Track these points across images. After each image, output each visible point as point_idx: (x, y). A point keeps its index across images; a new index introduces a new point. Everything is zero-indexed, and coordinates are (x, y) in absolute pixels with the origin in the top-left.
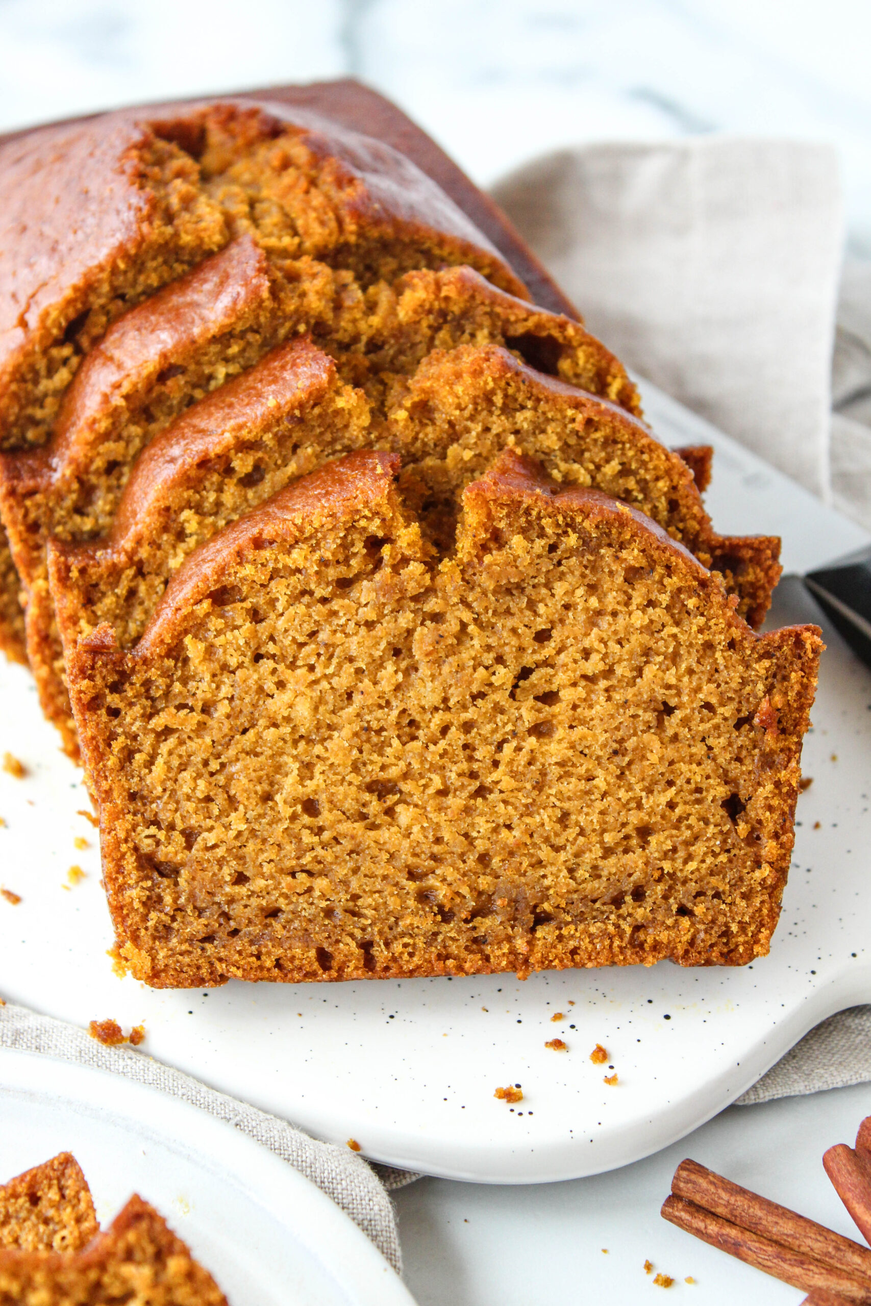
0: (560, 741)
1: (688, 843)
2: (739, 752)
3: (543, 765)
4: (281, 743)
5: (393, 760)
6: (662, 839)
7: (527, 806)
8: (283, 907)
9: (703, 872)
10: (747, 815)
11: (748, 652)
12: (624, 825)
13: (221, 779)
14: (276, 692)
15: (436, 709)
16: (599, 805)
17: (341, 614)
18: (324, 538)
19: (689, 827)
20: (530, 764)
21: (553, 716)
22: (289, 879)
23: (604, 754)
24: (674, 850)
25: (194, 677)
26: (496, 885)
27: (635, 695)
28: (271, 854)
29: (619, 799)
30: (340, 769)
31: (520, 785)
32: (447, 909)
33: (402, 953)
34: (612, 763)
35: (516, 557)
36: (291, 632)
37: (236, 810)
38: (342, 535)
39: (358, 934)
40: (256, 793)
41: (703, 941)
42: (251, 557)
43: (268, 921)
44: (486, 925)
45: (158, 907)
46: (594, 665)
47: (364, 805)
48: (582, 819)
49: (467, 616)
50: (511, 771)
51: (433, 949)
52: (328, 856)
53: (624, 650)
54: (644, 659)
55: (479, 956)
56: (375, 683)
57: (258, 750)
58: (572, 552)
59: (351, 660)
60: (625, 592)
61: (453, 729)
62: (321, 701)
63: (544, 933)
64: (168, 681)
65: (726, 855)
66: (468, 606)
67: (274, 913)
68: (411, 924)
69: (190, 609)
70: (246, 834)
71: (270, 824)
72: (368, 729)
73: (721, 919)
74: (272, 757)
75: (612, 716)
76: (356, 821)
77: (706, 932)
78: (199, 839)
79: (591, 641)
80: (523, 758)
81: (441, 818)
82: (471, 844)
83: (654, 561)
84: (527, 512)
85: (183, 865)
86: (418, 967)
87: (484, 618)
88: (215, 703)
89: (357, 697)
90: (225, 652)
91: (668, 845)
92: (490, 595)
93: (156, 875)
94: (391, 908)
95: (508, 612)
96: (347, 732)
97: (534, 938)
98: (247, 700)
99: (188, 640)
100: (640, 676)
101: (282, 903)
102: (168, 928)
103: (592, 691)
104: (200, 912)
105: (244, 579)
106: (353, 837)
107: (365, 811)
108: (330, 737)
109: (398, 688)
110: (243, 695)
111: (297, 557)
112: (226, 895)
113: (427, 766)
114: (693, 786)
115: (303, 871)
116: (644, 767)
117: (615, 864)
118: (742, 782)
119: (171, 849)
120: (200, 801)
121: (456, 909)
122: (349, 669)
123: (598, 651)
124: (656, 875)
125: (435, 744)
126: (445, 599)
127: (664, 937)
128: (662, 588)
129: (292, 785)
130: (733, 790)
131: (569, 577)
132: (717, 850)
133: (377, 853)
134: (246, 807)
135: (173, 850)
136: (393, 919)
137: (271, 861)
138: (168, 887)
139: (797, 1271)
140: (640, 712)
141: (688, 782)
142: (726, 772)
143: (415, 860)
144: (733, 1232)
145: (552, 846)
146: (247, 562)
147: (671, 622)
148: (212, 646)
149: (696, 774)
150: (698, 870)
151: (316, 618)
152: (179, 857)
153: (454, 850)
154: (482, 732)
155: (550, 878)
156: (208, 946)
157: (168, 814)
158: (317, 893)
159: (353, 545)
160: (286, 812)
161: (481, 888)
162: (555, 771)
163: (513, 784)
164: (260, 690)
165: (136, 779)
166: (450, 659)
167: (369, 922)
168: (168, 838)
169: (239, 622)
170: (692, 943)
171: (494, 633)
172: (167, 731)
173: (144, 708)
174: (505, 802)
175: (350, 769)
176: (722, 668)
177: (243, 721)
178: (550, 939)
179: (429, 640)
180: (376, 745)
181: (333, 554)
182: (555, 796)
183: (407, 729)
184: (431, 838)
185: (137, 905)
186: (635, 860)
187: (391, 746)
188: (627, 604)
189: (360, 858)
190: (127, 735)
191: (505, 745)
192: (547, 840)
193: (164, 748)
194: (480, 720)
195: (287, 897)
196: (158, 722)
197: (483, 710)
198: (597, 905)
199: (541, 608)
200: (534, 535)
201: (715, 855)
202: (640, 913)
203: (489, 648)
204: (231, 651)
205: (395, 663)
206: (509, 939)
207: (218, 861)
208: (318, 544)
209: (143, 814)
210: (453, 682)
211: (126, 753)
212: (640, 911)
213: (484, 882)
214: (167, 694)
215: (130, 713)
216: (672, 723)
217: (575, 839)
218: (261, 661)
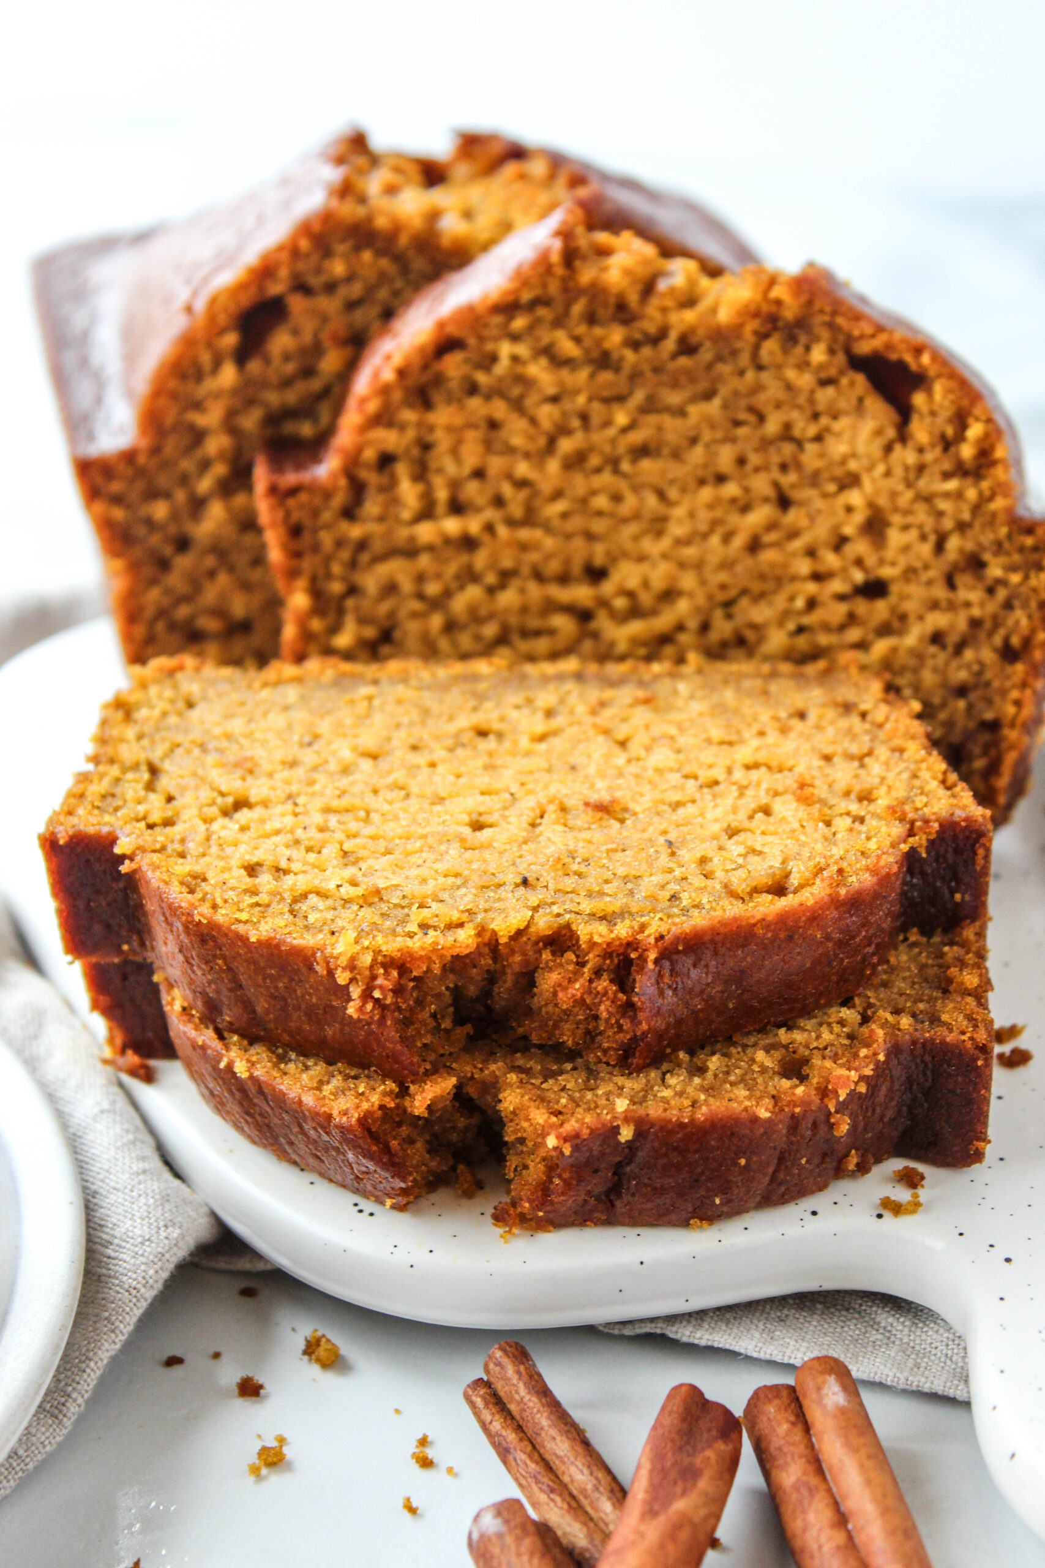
139: (543, 1497)
144: (511, 1436)
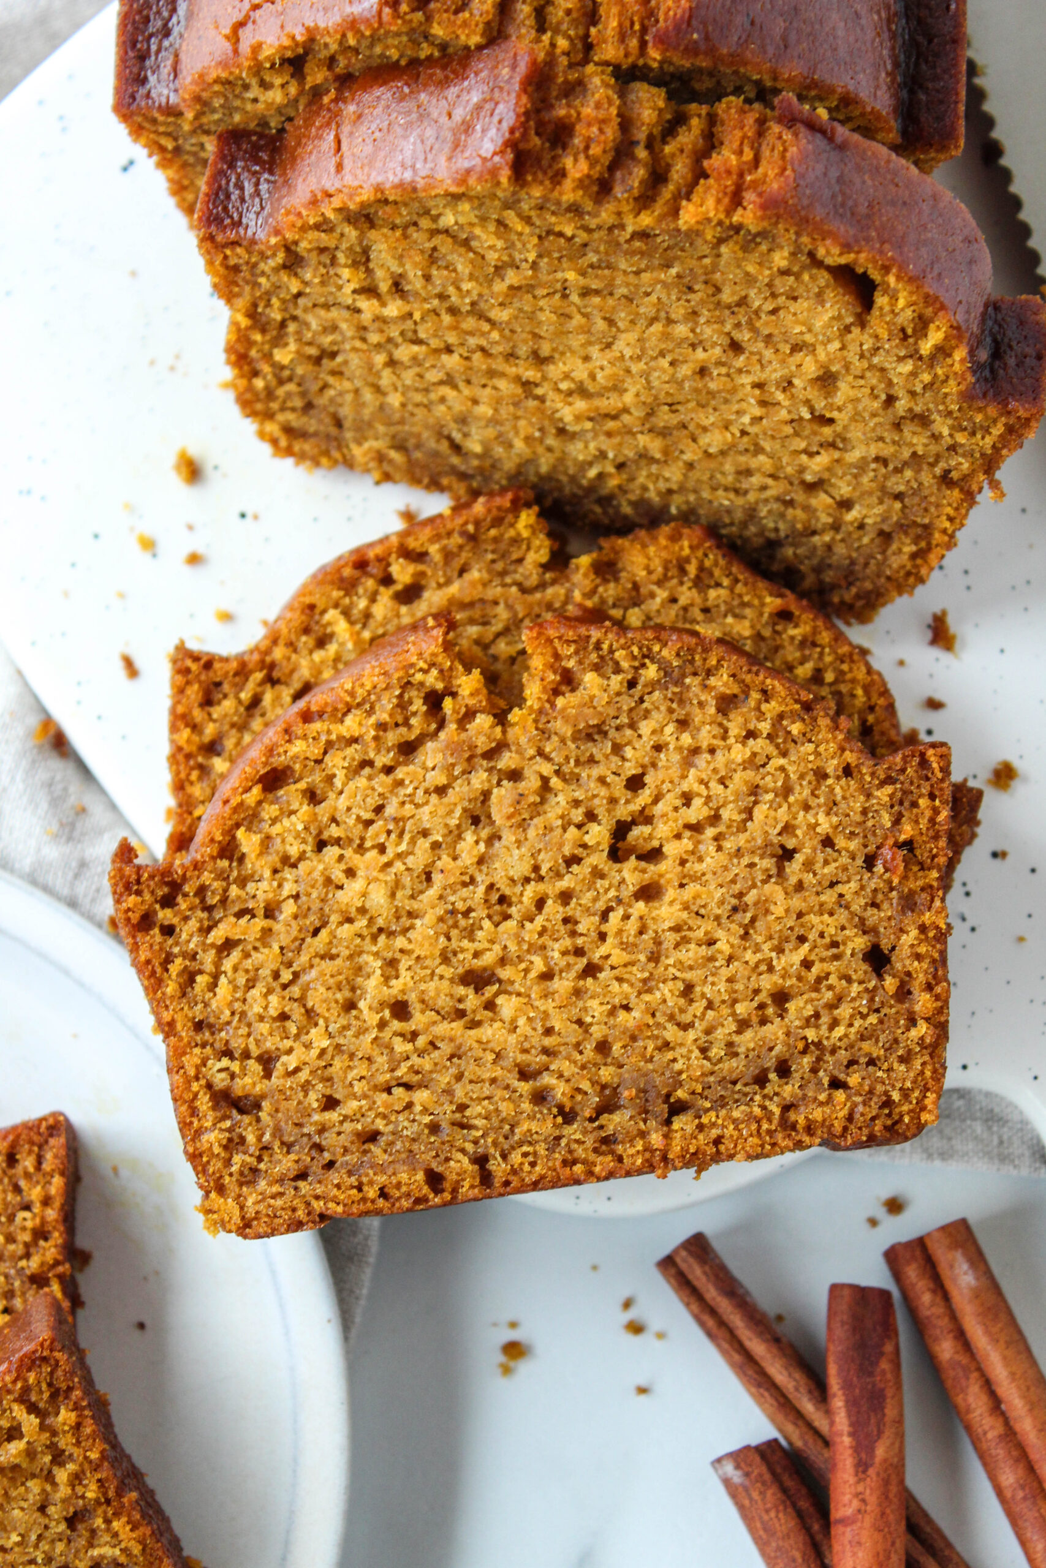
0: (671, 903)
1: (832, 1006)
2: (874, 897)
3: (656, 932)
4: (359, 940)
5: (487, 945)
6: (801, 1004)
7: (645, 981)
8: (381, 1128)
9: (852, 1037)
10: (892, 968)
11: (868, 778)
12: (757, 992)
13: (295, 991)
14: (345, 881)
15: (527, 880)
16: (725, 973)
17: (407, 782)
18: (379, 699)
19: (830, 988)
20: (641, 933)
21: (661, 876)
22: (385, 1095)
23: (723, 911)
24: (817, 1015)
25: (252, 876)
26: (620, 1075)
27: (748, 841)
28: (361, 1069)
29: (747, 963)
30: (428, 962)
31: (633, 957)
32: (567, 1109)
33: (522, 1164)
34: (733, 922)
35: (592, 698)
36: (354, 810)
37: (316, 1025)
38: (397, 692)
39: (470, 1147)
40: (337, 1002)
41: (862, 1115)
42: (300, 732)
43: (366, 1146)
44: (615, 1121)
45: (241, 1148)
46: (697, 812)
47: (460, 1001)
48: (707, 989)
49: (547, 769)
50: (622, 943)
51: (557, 1155)
52: (426, 1063)
53: (729, 791)
54: (753, 798)
55: (610, 1157)
56: (455, 859)
57: (334, 951)
58: (653, 686)
59: (425, 833)
60: (720, 725)
61: (550, 902)
62: (397, 884)
63: (682, 1123)
64: (224, 884)
65: (876, 1015)
66: (548, 758)
67: (372, 1137)
68: (529, 1131)
69: (238, 799)
70: (330, 1051)
71: (357, 1036)
72: (453, 912)
73: (880, 1088)
74: (351, 957)
75: (726, 868)
76: (453, 1021)
77: (864, 1103)
78: (278, 1065)
79: (691, 783)
80: (632, 926)
81: (549, 1005)
82: (586, 1031)
83: (747, 686)
84: (598, 646)
85: (263, 1097)
86: (542, 1177)
87: (566, 769)
88: (279, 903)
89: (437, 877)
90: (283, 841)
91: (809, 1011)
92: (569, 743)
93: (234, 1112)
94: (504, 1114)
95: (592, 761)
96: (430, 918)
97: (670, 1131)
98: (314, 895)
99: (240, 834)
100: (751, 818)
101: (380, 1124)
102: (255, 1171)
103: (699, 842)
104: (288, 1147)
105: (295, 757)
106: (452, 1040)
107: (461, 1006)
108: (412, 927)
109: (481, 861)
110: (309, 890)
111: (351, 725)
112: (316, 1123)
113: (525, 947)
114: (827, 940)
115: (399, 1085)
116: (768, 923)
117: (753, 1039)
118: (882, 930)
119: (248, 1080)
120: (274, 1019)
121: (578, 1108)
122: (424, 844)
123: (699, 795)
124: (801, 1045)
125: (532, 921)
126: (520, 752)
127: (817, 1114)
128: (761, 716)
129: (376, 987)
130: (874, 940)
131: (654, 714)
132: (865, 1011)
133: (480, 1054)
134: (326, 1020)
135: (249, 1082)
136: (507, 1127)
137: (362, 1078)
138: (250, 1124)
140: (756, 860)
141: (822, 935)
142: (862, 920)
143: (525, 1057)
145: (678, 1025)
146: (297, 738)
147: (775, 752)
148: (268, 837)
149: (829, 925)
150: (846, 1035)
151: (380, 790)
152: (258, 1088)
153: (568, 1040)
154: (582, 902)
155: (681, 1061)
156: (301, 1184)
157: (240, 1040)
158: (418, 1108)
159: (411, 703)
160: (373, 1019)
161: (604, 1080)
162: (671, 938)
163: (625, 957)
164: (328, 881)
165: (200, 1006)
166: (535, 821)
167: (480, 1133)
168: (243, 1069)
169: (295, 806)
170: (850, 1118)
171: (580, 786)
172: (228, 945)
173: (201, 921)
174: (620, 980)
175: (438, 961)
176: (839, 798)
177: (313, 920)
178: (690, 1128)
179: (508, 801)
180: (465, 929)
181: (391, 715)
182: (674, 966)
183: (497, 907)
184: (540, 1030)
185: (217, 1150)
186: (774, 1031)
187: (481, 928)
188: (724, 738)
189: (462, 1062)
190: (184, 955)
191: (611, 914)
192: (671, 1018)
193: (228, 965)
194: (578, 888)
195: (385, 1117)
196: (217, 936)
197: (581, 877)
198: (738, 1087)
199: (628, 752)
200: (609, 670)
201: (864, 1017)
202: (789, 1090)
203: (576, 803)
204: (290, 839)
205: (474, 832)
206: (643, 1134)
207: (303, 1087)
208: (372, 708)
209: (212, 1045)
210: (541, 846)
211: (186, 977)
212: (788, 1088)
213: (606, 1074)
214: (224, 901)
215: (186, 928)
216: (794, 868)
217: (704, 1014)
218: (325, 850)
